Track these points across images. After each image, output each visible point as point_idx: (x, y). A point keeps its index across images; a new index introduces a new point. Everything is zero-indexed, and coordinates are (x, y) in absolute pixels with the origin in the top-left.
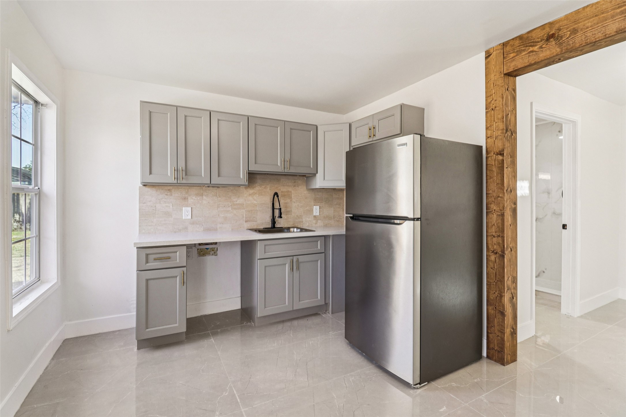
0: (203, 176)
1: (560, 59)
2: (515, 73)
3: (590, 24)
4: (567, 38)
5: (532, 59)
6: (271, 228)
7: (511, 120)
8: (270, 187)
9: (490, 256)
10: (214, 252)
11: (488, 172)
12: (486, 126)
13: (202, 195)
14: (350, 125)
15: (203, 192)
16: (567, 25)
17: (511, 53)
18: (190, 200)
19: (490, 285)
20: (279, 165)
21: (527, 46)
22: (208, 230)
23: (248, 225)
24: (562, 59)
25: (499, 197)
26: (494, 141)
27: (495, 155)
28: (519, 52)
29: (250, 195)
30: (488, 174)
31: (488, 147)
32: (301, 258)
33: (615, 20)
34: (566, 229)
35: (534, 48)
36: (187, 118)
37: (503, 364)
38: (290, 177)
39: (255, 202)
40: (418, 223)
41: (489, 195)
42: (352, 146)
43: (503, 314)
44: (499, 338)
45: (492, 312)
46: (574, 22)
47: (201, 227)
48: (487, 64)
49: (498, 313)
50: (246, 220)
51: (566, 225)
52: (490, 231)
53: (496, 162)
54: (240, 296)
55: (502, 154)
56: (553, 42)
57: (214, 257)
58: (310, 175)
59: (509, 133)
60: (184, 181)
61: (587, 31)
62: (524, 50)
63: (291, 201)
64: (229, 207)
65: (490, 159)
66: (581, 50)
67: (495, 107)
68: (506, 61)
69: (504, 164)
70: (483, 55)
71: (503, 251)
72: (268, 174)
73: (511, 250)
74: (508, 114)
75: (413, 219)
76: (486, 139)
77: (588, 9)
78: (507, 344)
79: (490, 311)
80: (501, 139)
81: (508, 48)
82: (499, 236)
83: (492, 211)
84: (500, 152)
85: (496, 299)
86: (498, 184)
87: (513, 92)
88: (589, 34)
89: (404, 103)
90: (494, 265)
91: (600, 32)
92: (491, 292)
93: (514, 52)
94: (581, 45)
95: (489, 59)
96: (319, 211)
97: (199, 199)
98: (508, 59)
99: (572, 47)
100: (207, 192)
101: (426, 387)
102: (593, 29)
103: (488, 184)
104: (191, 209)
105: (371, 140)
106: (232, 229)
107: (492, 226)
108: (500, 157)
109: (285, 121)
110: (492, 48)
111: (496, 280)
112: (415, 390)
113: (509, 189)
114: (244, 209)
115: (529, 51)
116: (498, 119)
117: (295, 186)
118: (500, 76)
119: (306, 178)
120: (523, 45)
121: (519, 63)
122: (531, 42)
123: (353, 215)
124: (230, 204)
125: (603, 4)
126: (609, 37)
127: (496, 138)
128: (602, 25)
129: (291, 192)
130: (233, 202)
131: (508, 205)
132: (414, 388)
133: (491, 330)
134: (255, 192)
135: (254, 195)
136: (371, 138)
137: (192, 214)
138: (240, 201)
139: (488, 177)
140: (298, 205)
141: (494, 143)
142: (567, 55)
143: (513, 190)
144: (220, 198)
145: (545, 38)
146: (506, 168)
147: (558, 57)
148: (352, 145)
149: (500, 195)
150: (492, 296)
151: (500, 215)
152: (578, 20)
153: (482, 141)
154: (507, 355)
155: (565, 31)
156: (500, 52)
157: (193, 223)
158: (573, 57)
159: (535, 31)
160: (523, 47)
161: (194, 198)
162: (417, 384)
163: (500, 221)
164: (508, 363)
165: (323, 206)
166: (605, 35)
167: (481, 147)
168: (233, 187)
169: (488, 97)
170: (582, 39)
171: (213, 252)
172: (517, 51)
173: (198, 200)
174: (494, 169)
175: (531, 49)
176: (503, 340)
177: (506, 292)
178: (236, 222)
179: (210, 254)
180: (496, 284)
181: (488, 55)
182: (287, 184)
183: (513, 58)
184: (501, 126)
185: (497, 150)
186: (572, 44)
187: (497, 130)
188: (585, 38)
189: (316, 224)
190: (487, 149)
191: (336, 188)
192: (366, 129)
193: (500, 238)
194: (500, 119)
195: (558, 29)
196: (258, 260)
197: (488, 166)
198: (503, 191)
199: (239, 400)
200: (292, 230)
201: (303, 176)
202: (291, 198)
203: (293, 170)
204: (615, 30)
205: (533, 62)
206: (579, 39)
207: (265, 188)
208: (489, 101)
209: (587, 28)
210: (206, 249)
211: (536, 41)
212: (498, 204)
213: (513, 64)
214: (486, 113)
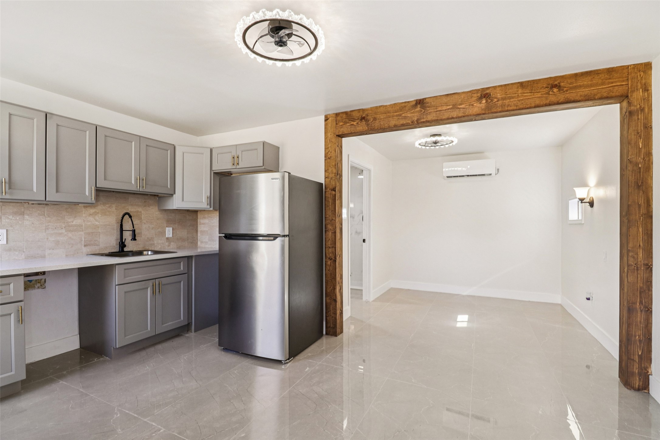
0: (35, 190)
1: (367, 133)
2: (342, 136)
3: (382, 117)
4: (371, 122)
5: (353, 130)
6: (119, 252)
7: (340, 167)
8: (116, 206)
9: (327, 261)
10: (42, 285)
11: (326, 202)
12: (325, 169)
13: (23, 214)
14: (211, 151)
15: (24, 210)
16: (371, 114)
17: (340, 122)
18: (4, 220)
19: (327, 282)
20: (133, 182)
21: (350, 120)
22: (31, 257)
23: (88, 250)
24: (368, 133)
25: (333, 220)
26: (330, 181)
27: (330, 191)
28: (345, 123)
29: (90, 214)
30: (326, 204)
31: (326, 184)
32: (164, 281)
33: (394, 119)
34: (365, 242)
35: (353, 122)
36: (12, 116)
37: (336, 336)
38: (140, 196)
39: (97, 223)
40: (287, 239)
41: (327, 219)
42: (213, 171)
43: (335, 301)
44: (333, 318)
45: (328, 301)
46: (375, 113)
47: (22, 255)
48: (326, 125)
49: (333, 301)
50: (85, 244)
51: (365, 239)
52: (327, 244)
53: (331, 196)
54: (78, 333)
55: (335, 191)
56: (364, 122)
57: (40, 290)
58: (165, 195)
59: (338, 176)
60: (8, 197)
61: (381, 121)
62: (348, 122)
63: (141, 222)
64: (62, 228)
65: (327, 193)
66: (378, 131)
67: (331, 157)
68: (337, 126)
69: (336, 197)
70: (323, 118)
71: (335, 258)
72: (113, 192)
73: (340, 257)
74: (338, 163)
75: (284, 236)
76: (325, 179)
77: (382, 108)
78: (338, 321)
79: (327, 300)
80: (334, 180)
81: (339, 118)
82: (333, 247)
83: (329, 230)
84: (333, 188)
85: (331, 291)
86: (332, 211)
87: (341, 148)
88: (382, 123)
89: (266, 141)
90: (330, 268)
91: (387, 124)
92: (328, 287)
93: (342, 122)
94: (378, 128)
95: (327, 122)
96: (173, 233)
97: (18, 218)
98: (339, 125)
99: (373, 129)
100: (30, 210)
101: (292, 361)
102: (383, 120)
103: (326, 210)
104: (7, 232)
105: (234, 167)
106: (66, 255)
107: (329, 240)
108: (334, 193)
109: (140, 136)
110: (329, 114)
111: (331, 278)
112: (286, 365)
113: (338, 215)
114: (83, 231)
115: (351, 123)
116: (332, 165)
117: (145, 206)
118: (333, 136)
119: (157, 198)
120: (348, 119)
121: (345, 130)
122: (352, 119)
123: (225, 235)
124: (64, 226)
125: (389, 108)
126: (391, 128)
127: (331, 178)
128: (388, 120)
129: (141, 212)
130: (67, 223)
131: (338, 225)
132: (285, 363)
133: (328, 314)
134: (97, 211)
135: (96, 215)
136: (234, 166)
137: (8, 237)
138: (77, 221)
139: (326, 206)
140: (149, 227)
141: (330, 182)
142: (370, 132)
143: (341, 215)
144: (49, 218)
145: (360, 118)
146: (337, 200)
147: (366, 132)
148: (213, 169)
149: (334, 219)
150: (329, 290)
151: (333, 232)
152: (377, 113)
153: (322, 180)
154: (338, 329)
155: (370, 117)
156: (334, 119)
157: (10, 250)
158: (373, 134)
159: (355, 112)
160: (348, 120)
161: (11, 217)
162: (287, 360)
163: (333, 237)
164: (339, 335)
165: (176, 228)
166: (389, 126)
167: (323, 184)
168: (67, 204)
169: (326, 149)
170: (378, 125)
171: (39, 285)
172: (344, 122)
173: (16, 219)
174: (330, 201)
175: (352, 123)
176: (336, 319)
177: (337, 285)
178: (72, 247)
179: (34, 287)
180: (331, 281)
181: (326, 119)
182: (137, 204)
183: (342, 125)
184: (334, 171)
185: (331, 187)
186: (374, 126)
187: (332, 173)
188: (380, 125)
189: (169, 246)
190: (325, 186)
191: (189, 210)
192: (229, 158)
193: (333, 249)
194: (334, 166)
195: (367, 115)
196: (117, 287)
197: (326, 198)
198: (336, 216)
199: (136, 415)
200: (145, 253)
201: (155, 195)
202: (141, 219)
203: (149, 190)
204: (393, 125)
205: (353, 132)
206: (377, 124)
207: (109, 207)
208: (327, 151)
209: (381, 119)
210: (29, 282)
211: (355, 118)
212: (332, 225)
213: (342, 129)
214: (325, 160)
